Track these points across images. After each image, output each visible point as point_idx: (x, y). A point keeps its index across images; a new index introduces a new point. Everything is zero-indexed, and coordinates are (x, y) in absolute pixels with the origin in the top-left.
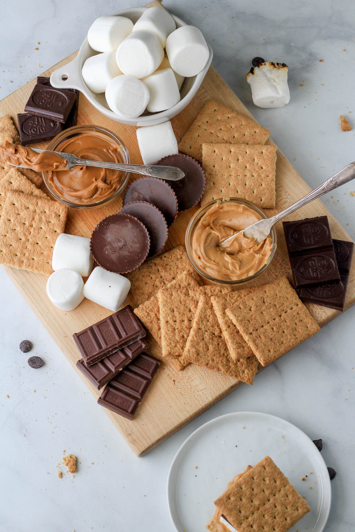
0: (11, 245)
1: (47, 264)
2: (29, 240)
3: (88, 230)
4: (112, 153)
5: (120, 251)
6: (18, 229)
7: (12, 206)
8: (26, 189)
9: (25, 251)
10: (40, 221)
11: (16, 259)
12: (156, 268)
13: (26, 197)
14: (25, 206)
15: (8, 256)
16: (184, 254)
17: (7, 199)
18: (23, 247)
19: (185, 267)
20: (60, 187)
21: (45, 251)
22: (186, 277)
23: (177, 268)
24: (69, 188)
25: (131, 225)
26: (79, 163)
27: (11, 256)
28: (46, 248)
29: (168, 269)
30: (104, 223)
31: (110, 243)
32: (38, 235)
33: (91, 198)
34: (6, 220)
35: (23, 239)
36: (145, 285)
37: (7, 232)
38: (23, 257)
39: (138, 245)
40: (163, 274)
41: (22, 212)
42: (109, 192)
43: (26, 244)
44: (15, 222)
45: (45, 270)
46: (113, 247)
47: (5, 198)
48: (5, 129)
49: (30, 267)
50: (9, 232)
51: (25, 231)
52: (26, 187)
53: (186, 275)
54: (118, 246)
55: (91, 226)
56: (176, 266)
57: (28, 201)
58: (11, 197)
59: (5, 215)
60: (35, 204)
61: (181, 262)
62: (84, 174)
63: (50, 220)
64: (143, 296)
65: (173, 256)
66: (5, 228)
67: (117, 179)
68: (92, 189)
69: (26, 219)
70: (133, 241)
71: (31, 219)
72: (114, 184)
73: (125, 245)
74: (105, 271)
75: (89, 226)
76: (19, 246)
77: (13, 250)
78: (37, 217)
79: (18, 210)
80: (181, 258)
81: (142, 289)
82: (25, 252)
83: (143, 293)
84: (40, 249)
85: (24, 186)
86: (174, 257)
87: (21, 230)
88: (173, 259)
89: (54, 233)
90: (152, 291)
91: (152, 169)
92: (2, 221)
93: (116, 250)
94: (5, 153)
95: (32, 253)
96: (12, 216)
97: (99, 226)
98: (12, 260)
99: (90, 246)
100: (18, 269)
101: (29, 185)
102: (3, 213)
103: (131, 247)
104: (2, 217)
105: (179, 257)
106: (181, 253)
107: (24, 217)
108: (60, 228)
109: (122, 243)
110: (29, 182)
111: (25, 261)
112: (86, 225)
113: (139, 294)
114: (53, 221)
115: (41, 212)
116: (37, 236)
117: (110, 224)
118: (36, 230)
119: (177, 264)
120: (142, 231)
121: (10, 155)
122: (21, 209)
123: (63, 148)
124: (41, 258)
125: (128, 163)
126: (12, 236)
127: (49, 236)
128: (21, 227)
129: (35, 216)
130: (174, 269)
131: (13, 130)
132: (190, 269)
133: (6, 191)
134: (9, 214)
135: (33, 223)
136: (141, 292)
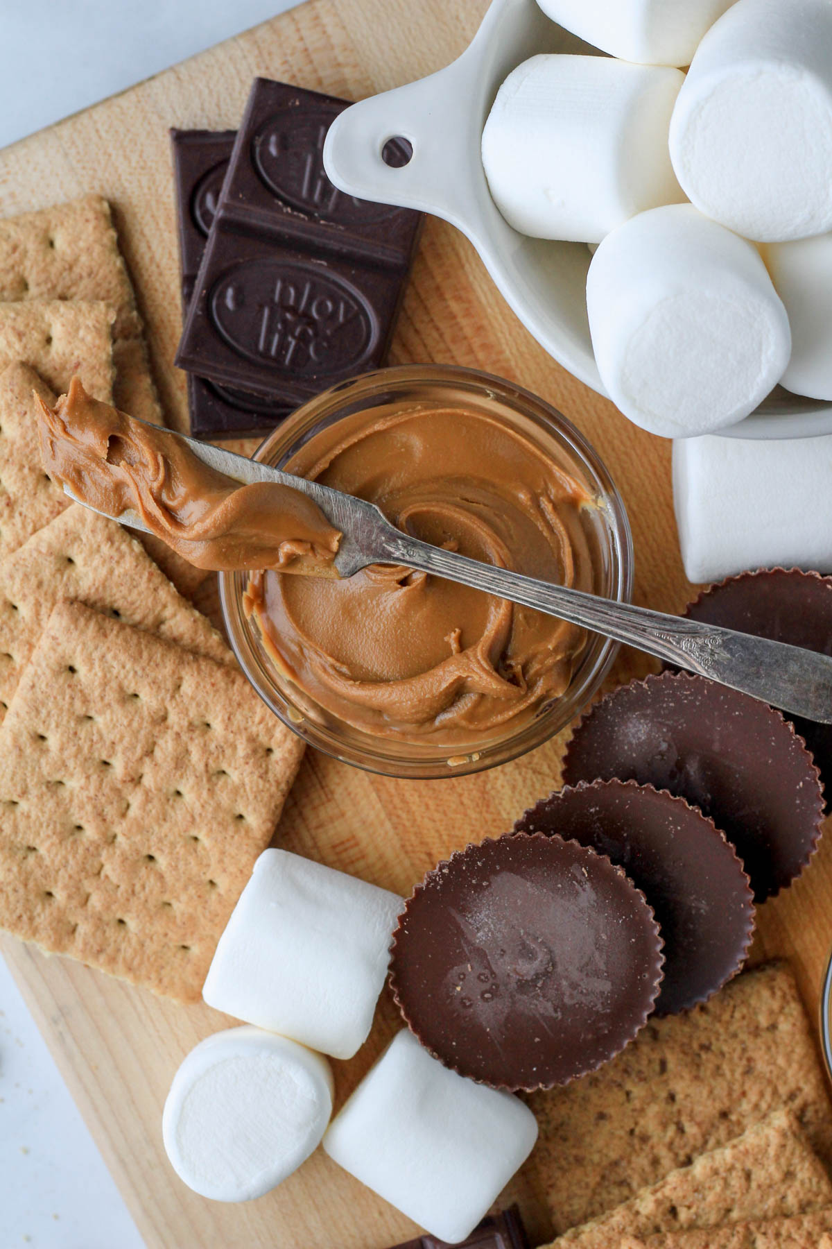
0: (34, 849)
1: (180, 954)
2: (115, 837)
3: (383, 816)
4: (551, 516)
5: (522, 993)
6: (74, 783)
7: (61, 680)
8: (133, 603)
9: (88, 886)
10: (176, 768)
11: (44, 917)
12: (656, 1056)
13: (133, 650)
14: (121, 689)
15: (12, 899)
16: (787, 1010)
17: (44, 643)
18: (83, 869)
19: (784, 1074)
20: (292, 641)
21: (178, 898)
22: (784, 1146)
23: (748, 1071)
24: (331, 655)
25: (593, 896)
26: (397, 554)
27: (27, 900)
28: (185, 888)
29: (707, 1071)
30: (475, 862)
31: (481, 953)
32: (160, 826)
33: (427, 725)
34: (25, 739)
35: (91, 832)
36: (597, 1125)
37: (24, 792)
38: (79, 910)
39: (606, 986)
40: (680, 1087)
41: (101, 712)
42: (511, 713)
43: (99, 855)
44: (66, 754)
45: (166, 981)
46: (492, 973)
47: (31, 631)
48: (77, 270)
49: (102, 958)
50: (34, 792)
51: (103, 800)
52: (134, 596)
53: (784, 1135)
54: (515, 971)
55: (397, 801)
56: (744, 1062)
57: (138, 668)
58: (62, 639)
59: (23, 714)
60: (169, 685)
61: (769, 1048)
62: (412, 604)
63: (224, 767)
64: (579, 1173)
65: (737, 1015)
66: (14, 774)
67: (559, 657)
68: (436, 692)
69: (119, 748)
70: (587, 964)
71: (139, 752)
72: (540, 676)
73: (546, 974)
74: (438, 1065)
75: (391, 796)
76: (67, 861)
77: (38, 872)
78: (166, 747)
79: (86, 701)
80: (773, 1027)
81: (579, 1141)
82: (89, 890)
83: (579, 1161)
84: (157, 890)
85: (124, 590)
86: (744, 1017)
87: (85, 793)
88: (733, 1028)
89: (231, 829)
90: (622, 1158)
91: (730, 651)
92: (9, 741)
93: (502, 988)
94: (63, 444)
95: (122, 900)
96: (53, 725)
97: (445, 871)
98: (25, 918)
99: (393, 951)
100: (47, 954)
101: (151, 586)
102: (16, 703)
103: (574, 986)
104: (10, 720)
105: (763, 1021)
106: (776, 1005)
107: (109, 737)
108: (264, 811)
109: (537, 962)
110: (151, 574)
111: (84, 929)
112: (378, 791)
113: (563, 1163)
114: (239, 772)
115: (191, 727)
116: (156, 828)
117: (496, 873)
118: (156, 801)
119: (750, 1054)
120: (636, 927)
121: (82, 460)
122: (102, 698)
123: (331, 456)
124: (158, 927)
125: (624, 600)
126: (43, 812)
127: (208, 835)
128: (88, 777)
129: (161, 742)
130: (733, 1072)
131: (114, 282)
132: (802, 1085)
133: (42, 600)
134: (44, 712)
135: (147, 769)
136: (574, 1152)
